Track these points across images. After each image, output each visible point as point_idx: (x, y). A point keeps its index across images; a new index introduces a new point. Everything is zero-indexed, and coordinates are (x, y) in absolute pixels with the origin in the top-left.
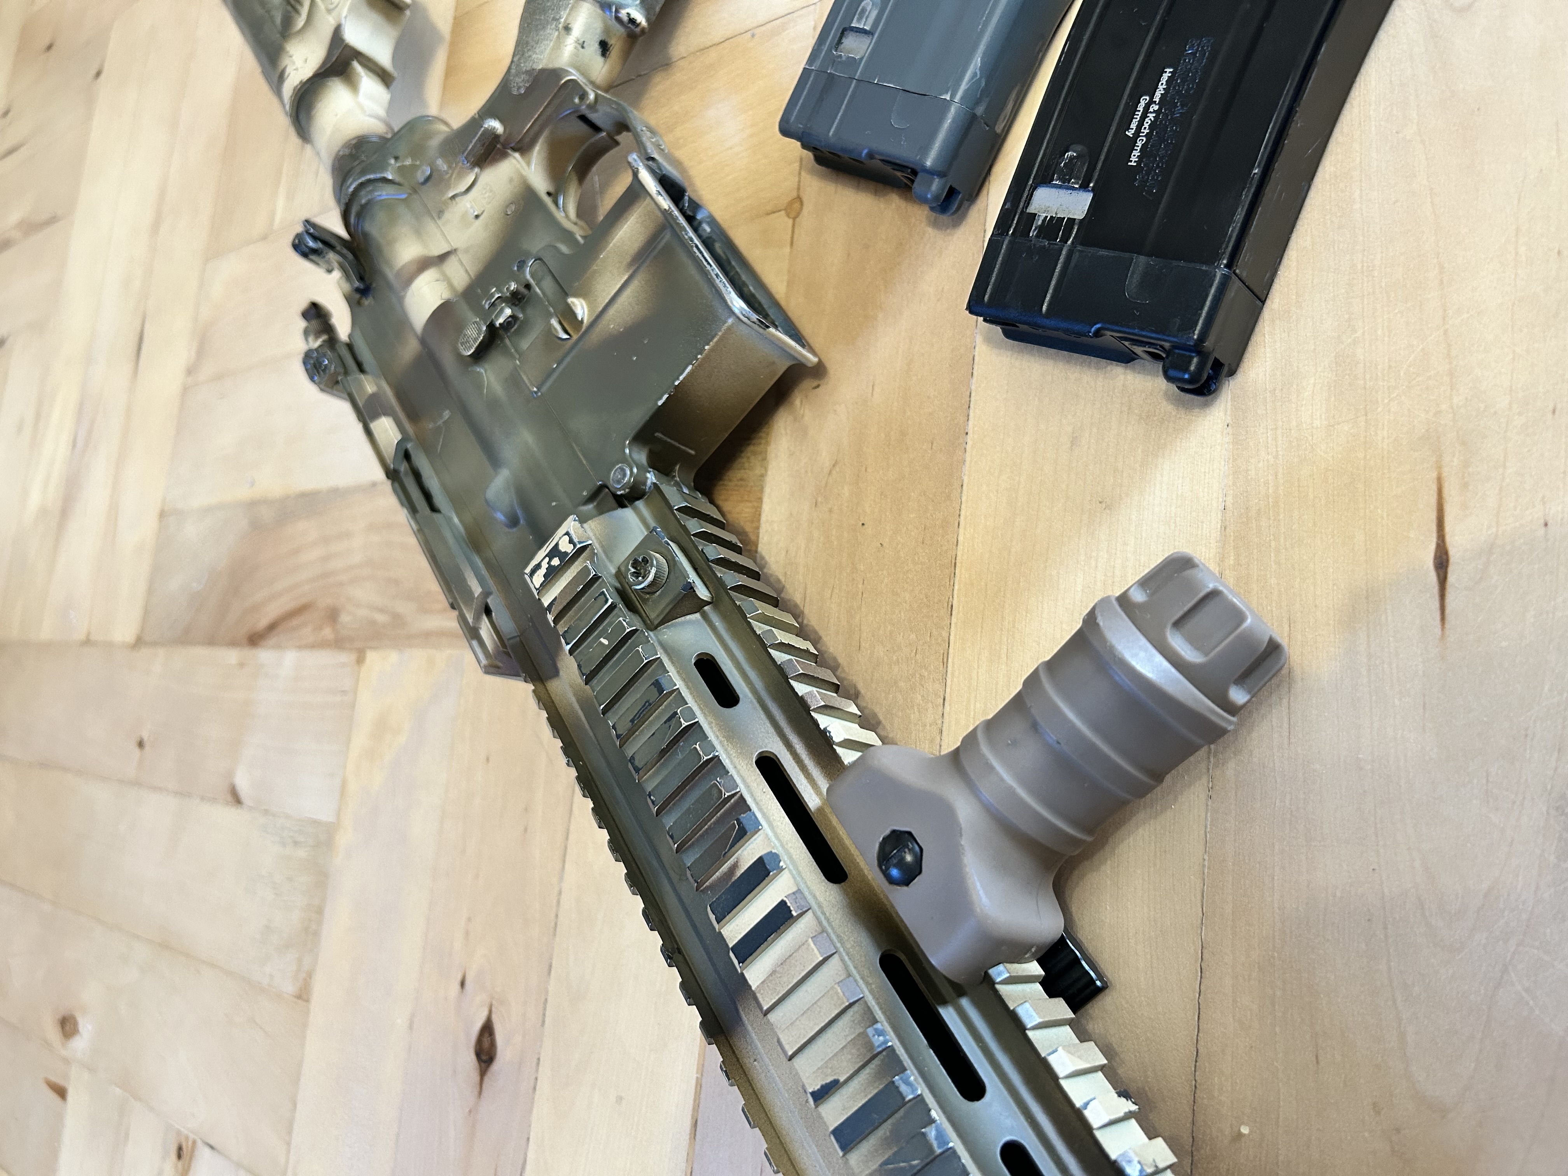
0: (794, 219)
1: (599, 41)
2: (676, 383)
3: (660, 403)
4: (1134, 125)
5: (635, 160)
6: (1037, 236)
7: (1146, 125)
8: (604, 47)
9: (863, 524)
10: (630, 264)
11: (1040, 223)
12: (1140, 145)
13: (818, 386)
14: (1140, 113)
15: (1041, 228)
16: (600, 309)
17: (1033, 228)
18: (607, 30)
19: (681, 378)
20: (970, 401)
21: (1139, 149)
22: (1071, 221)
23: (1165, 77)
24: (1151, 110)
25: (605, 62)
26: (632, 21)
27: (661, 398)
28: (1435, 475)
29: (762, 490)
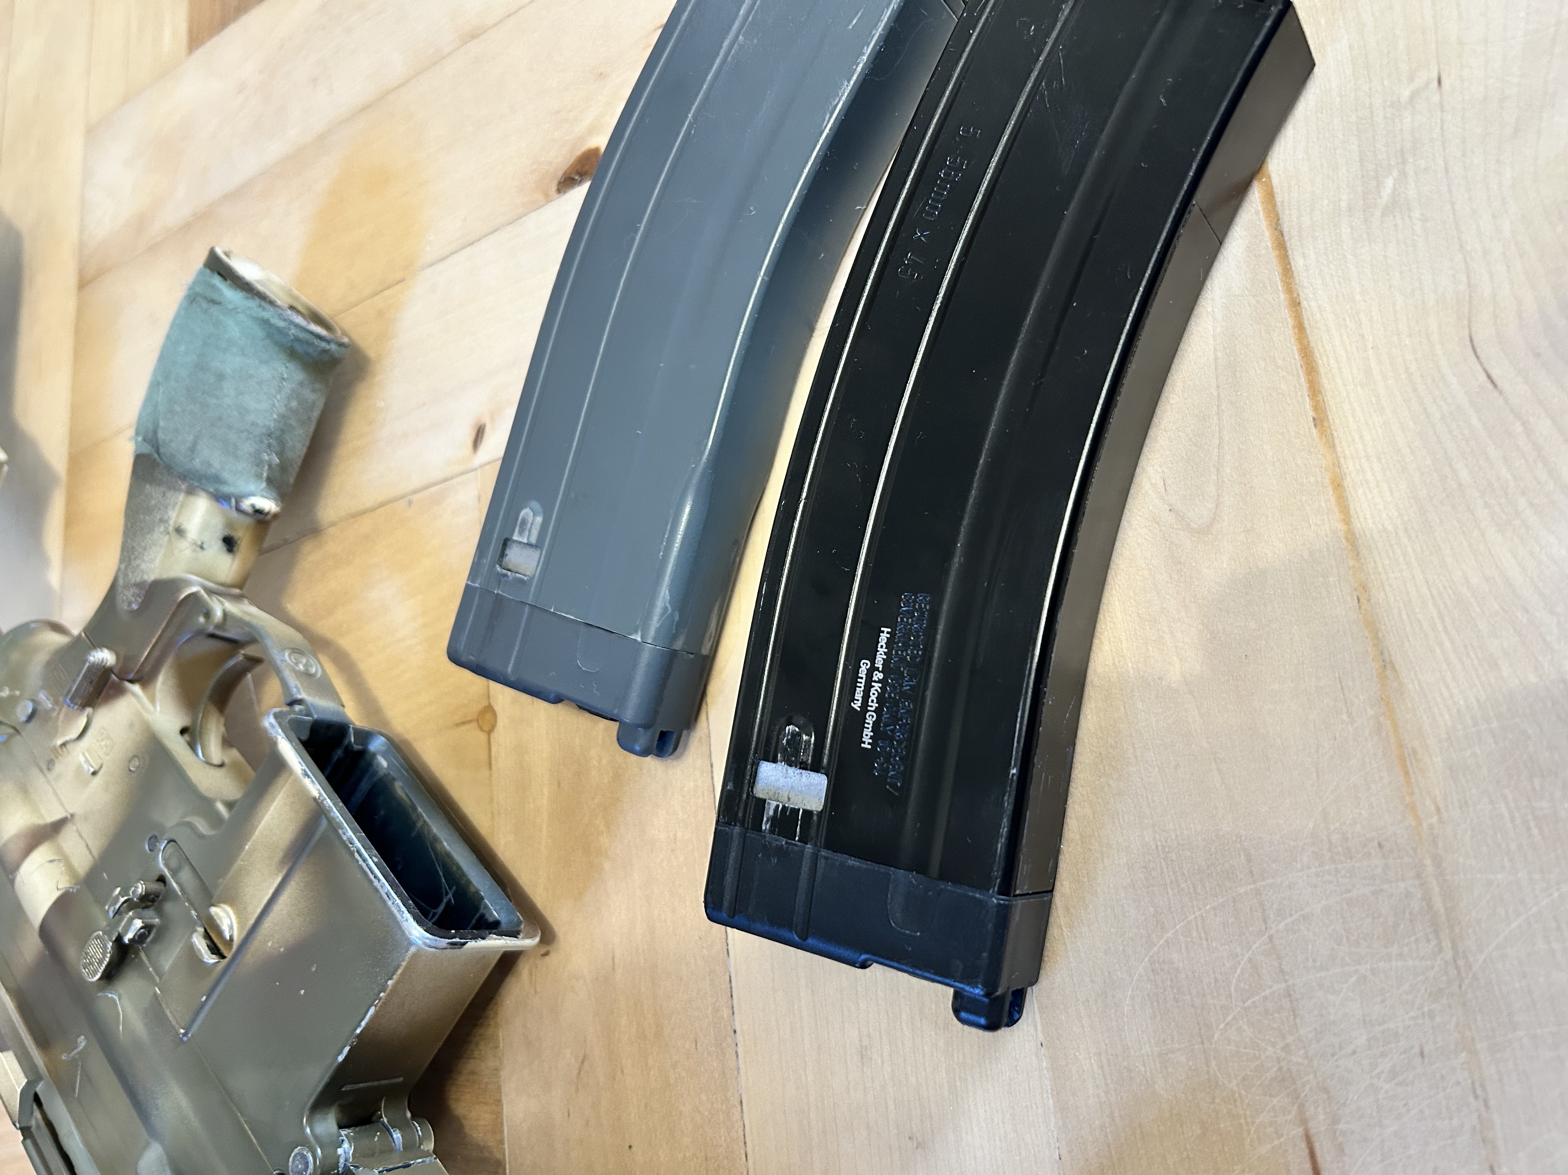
0: (489, 733)
1: (221, 537)
2: (358, 1031)
3: (341, 1058)
4: (859, 695)
5: (273, 726)
6: (772, 831)
7: (873, 697)
8: (229, 543)
9: (630, 1147)
10: (283, 862)
11: (771, 813)
12: (871, 723)
13: (547, 954)
14: (863, 681)
15: (773, 820)
16: (252, 921)
17: (765, 819)
18: (229, 524)
19: (363, 1024)
20: (731, 988)
21: (870, 726)
22: (808, 813)
23: (884, 638)
24: (875, 678)
25: (234, 559)
26: (258, 512)
27: (340, 1053)
28: (1300, 1131)
29: (499, 1089)
